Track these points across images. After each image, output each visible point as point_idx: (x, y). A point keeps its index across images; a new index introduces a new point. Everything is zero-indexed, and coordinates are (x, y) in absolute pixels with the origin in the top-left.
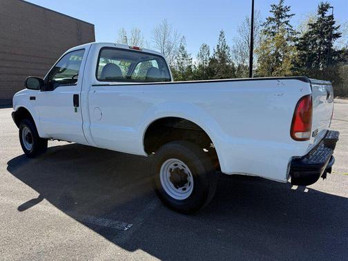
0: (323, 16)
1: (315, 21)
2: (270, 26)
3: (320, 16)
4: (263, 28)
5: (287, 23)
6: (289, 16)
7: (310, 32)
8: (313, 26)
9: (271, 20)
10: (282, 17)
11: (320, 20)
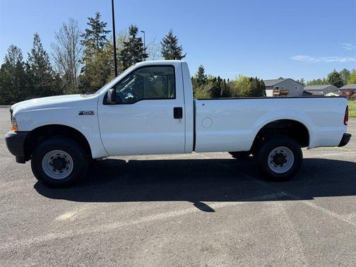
0: (134, 37)
1: (127, 41)
2: (89, 38)
3: (132, 36)
4: (83, 39)
5: (104, 37)
6: (106, 32)
7: (125, 50)
8: (127, 44)
9: (89, 32)
10: (99, 32)
11: (132, 40)
